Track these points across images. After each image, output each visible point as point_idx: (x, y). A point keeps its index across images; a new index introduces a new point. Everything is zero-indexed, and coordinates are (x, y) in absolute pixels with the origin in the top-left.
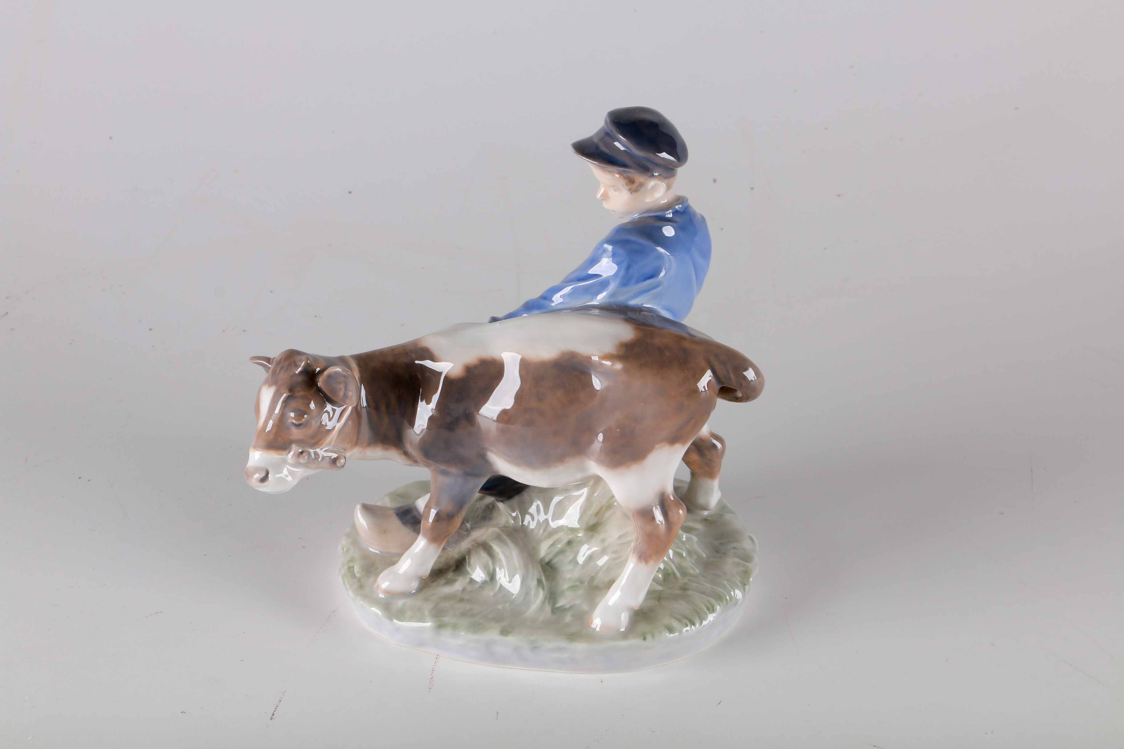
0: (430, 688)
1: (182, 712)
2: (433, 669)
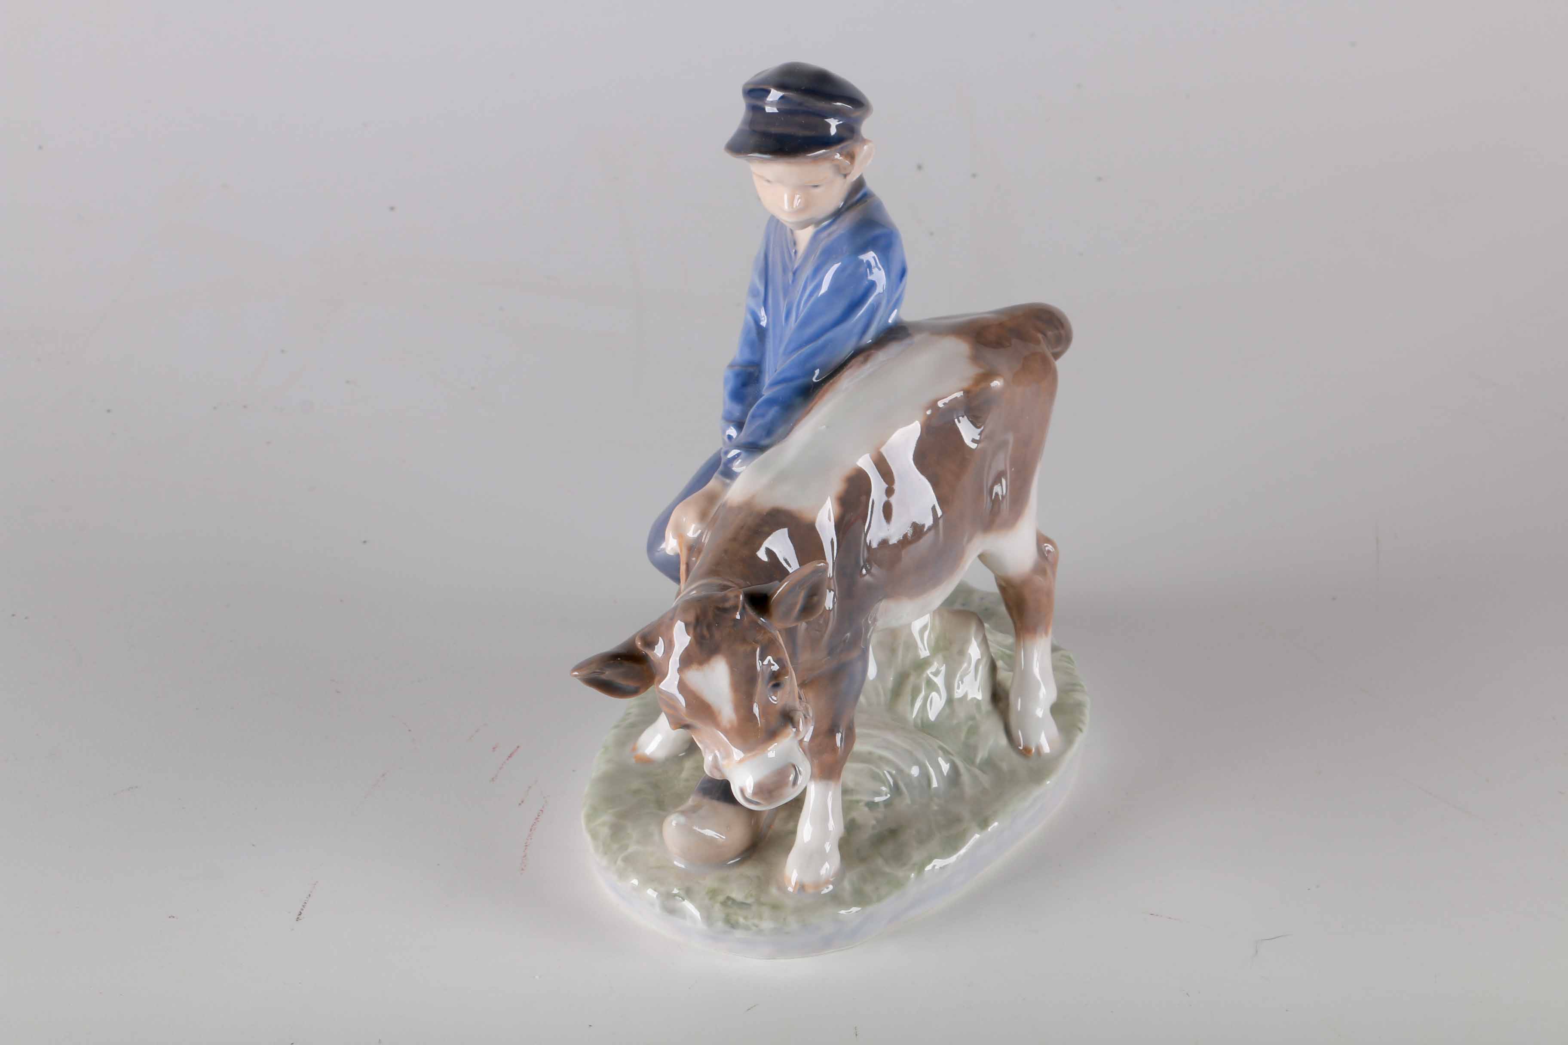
0: (523, 869)
1: (170, 917)
2: (527, 844)
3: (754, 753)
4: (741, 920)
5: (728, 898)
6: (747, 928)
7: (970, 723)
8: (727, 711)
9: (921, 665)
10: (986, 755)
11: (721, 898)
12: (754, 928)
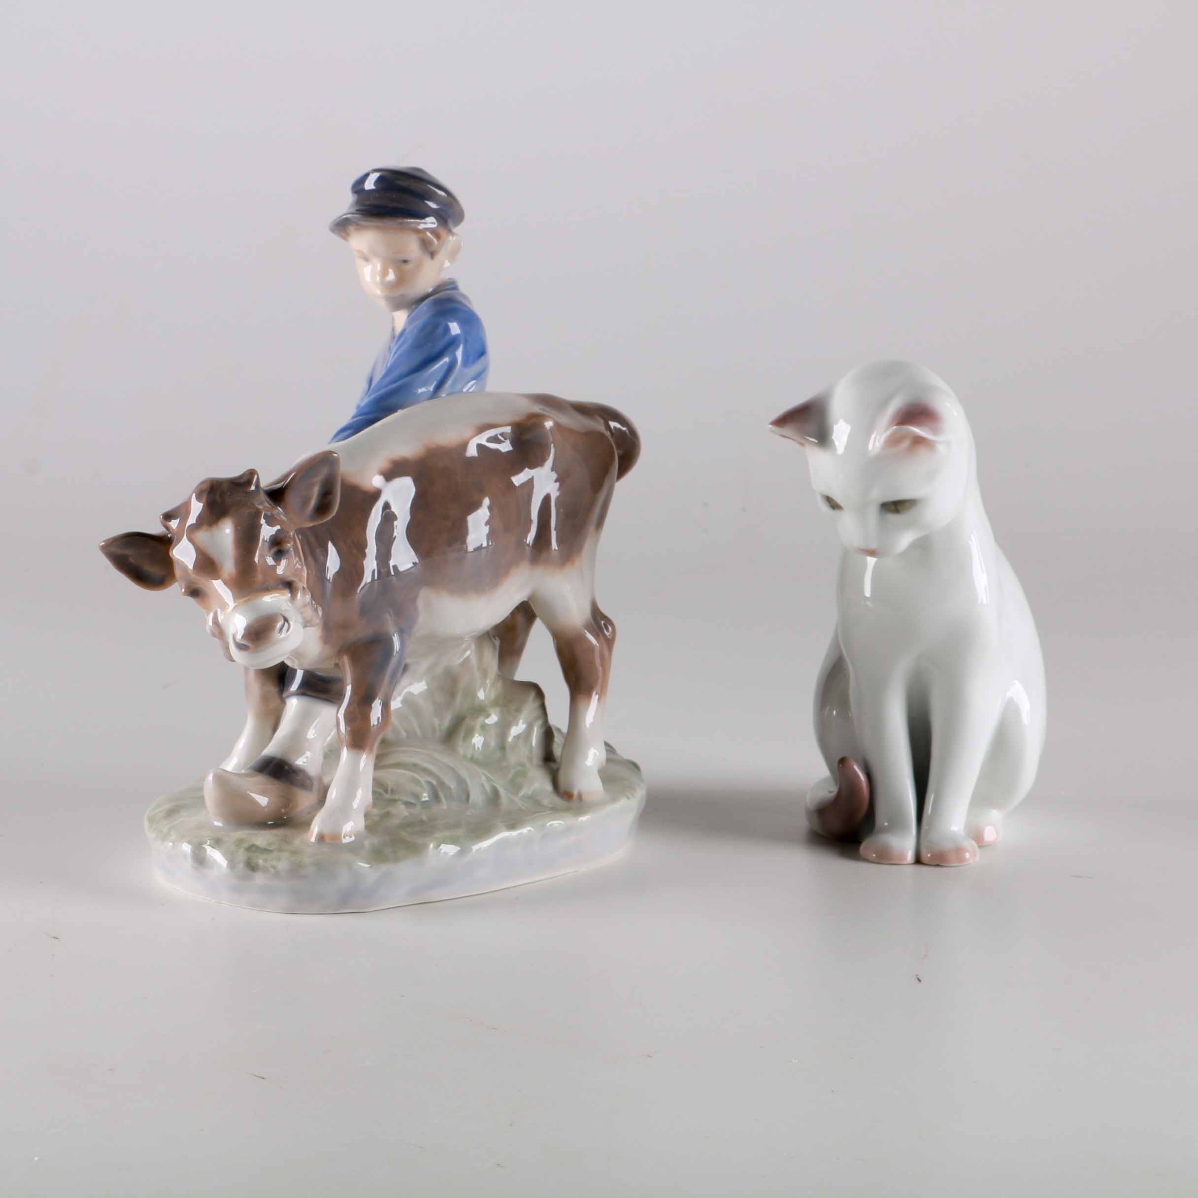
3: (246, 599)
4: (261, 862)
5: (253, 845)
6: (265, 870)
7: (519, 768)
8: (229, 566)
9: (480, 710)
10: (530, 792)
11: (246, 845)
12: (272, 870)
